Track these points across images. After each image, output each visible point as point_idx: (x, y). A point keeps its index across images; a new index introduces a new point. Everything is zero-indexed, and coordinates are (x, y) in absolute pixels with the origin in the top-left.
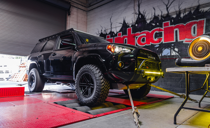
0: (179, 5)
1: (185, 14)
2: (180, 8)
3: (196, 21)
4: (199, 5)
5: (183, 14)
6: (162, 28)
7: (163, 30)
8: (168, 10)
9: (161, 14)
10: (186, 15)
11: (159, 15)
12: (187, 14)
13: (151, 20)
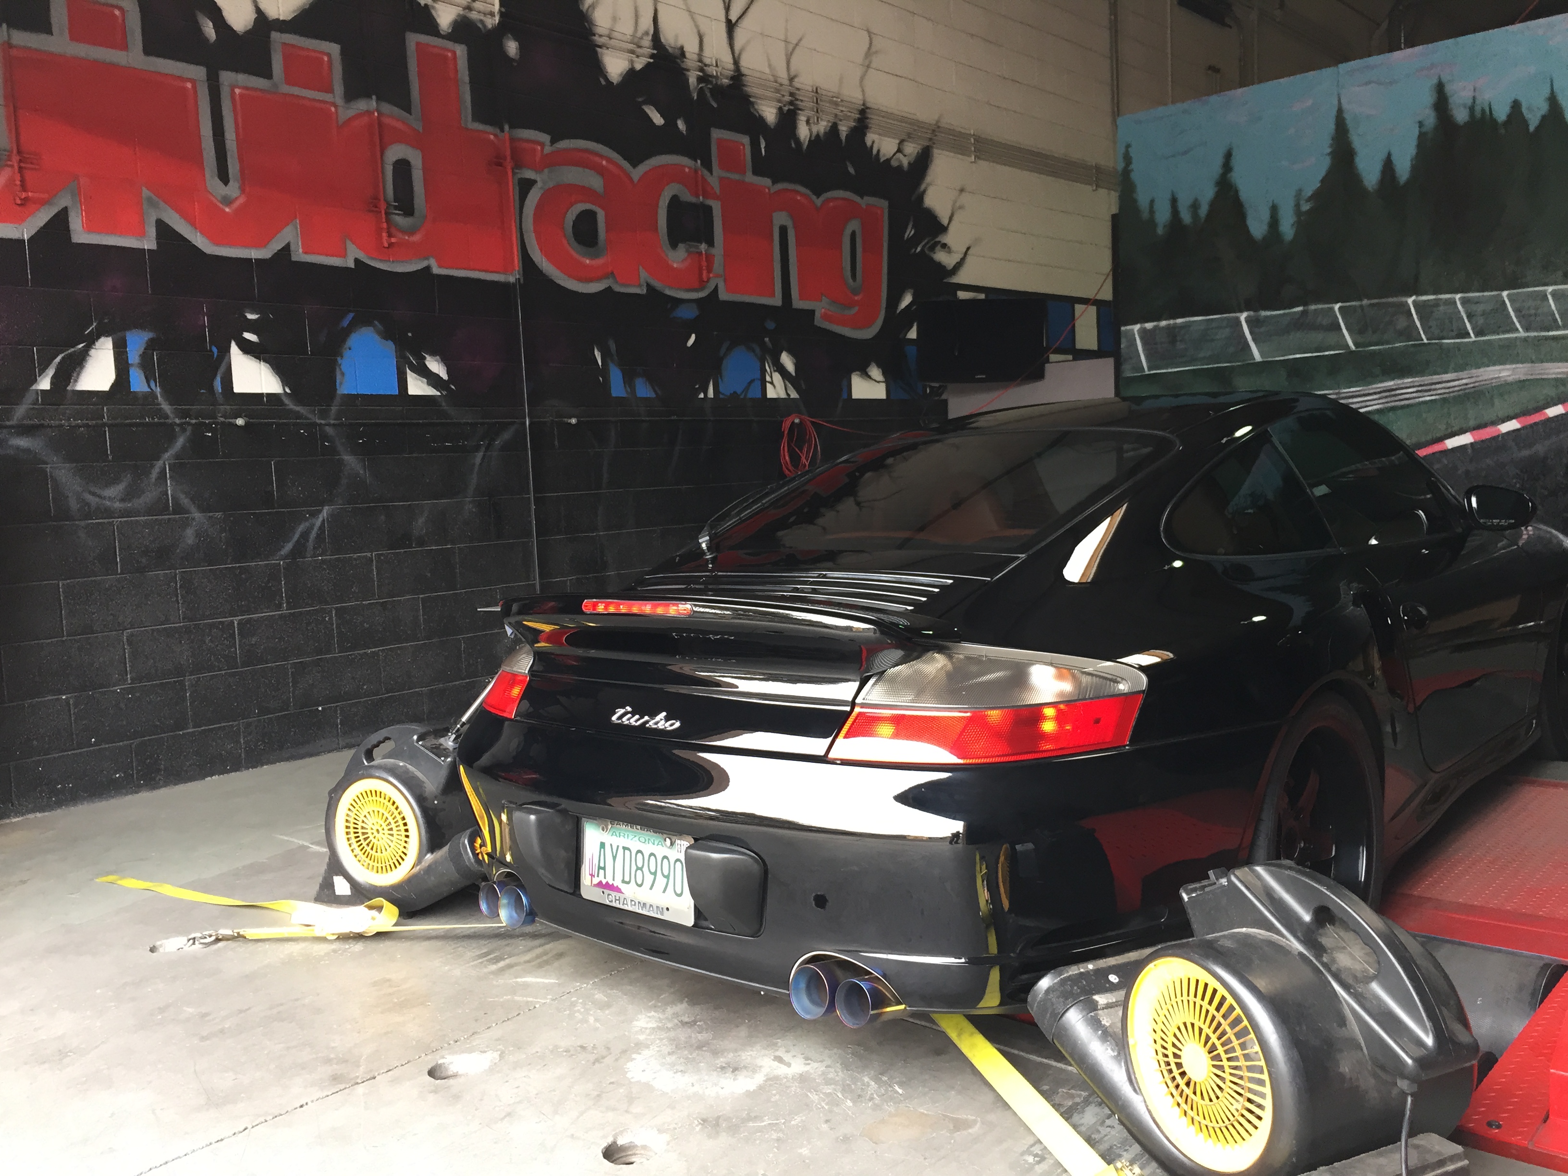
0: (791, 47)
1: (815, 129)
2: (792, 73)
3: (857, 199)
4: (864, 105)
5: (808, 122)
6: (711, 171)
7: (718, 192)
8: (737, 48)
9: (696, 50)
10: (818, 135)
11: (687, 55)
12: (822, 131)
13: (638, 66)
